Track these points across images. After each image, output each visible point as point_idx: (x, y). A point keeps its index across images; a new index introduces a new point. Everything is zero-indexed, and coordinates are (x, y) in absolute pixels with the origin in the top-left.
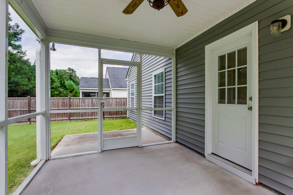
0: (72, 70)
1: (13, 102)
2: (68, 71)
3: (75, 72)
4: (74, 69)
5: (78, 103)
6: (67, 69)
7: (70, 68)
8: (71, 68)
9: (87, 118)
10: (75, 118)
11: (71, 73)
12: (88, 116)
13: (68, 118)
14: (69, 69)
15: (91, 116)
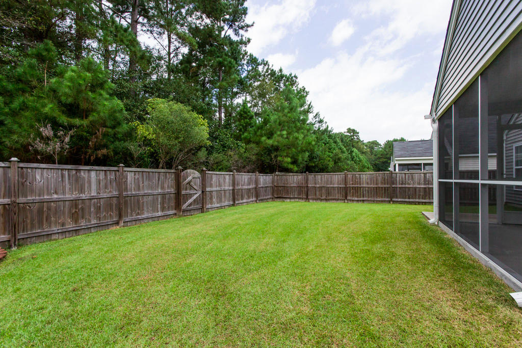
0: (354, 131)
1: (331, 177)
2: (348, 134)
3: (358, 133)
4: (356, 129)
5: (404, 179)
6: (346, 131)
7: (350, 128)
8: (352, 128)
9: (417, 200)
10: (399, 200)
11: (351, 136)
12: (419, 198)
13: (389, 199)
14: (349, 130)
15: (423, 199)
